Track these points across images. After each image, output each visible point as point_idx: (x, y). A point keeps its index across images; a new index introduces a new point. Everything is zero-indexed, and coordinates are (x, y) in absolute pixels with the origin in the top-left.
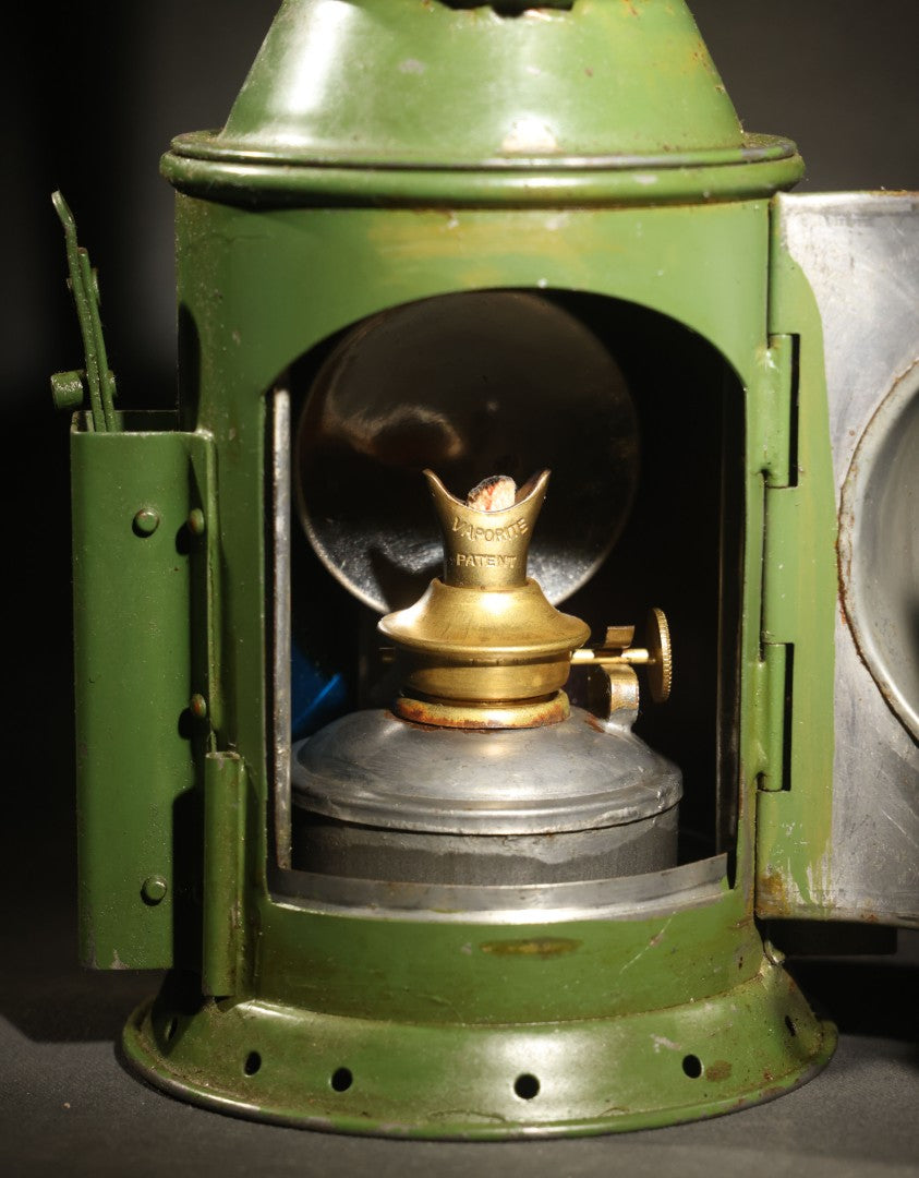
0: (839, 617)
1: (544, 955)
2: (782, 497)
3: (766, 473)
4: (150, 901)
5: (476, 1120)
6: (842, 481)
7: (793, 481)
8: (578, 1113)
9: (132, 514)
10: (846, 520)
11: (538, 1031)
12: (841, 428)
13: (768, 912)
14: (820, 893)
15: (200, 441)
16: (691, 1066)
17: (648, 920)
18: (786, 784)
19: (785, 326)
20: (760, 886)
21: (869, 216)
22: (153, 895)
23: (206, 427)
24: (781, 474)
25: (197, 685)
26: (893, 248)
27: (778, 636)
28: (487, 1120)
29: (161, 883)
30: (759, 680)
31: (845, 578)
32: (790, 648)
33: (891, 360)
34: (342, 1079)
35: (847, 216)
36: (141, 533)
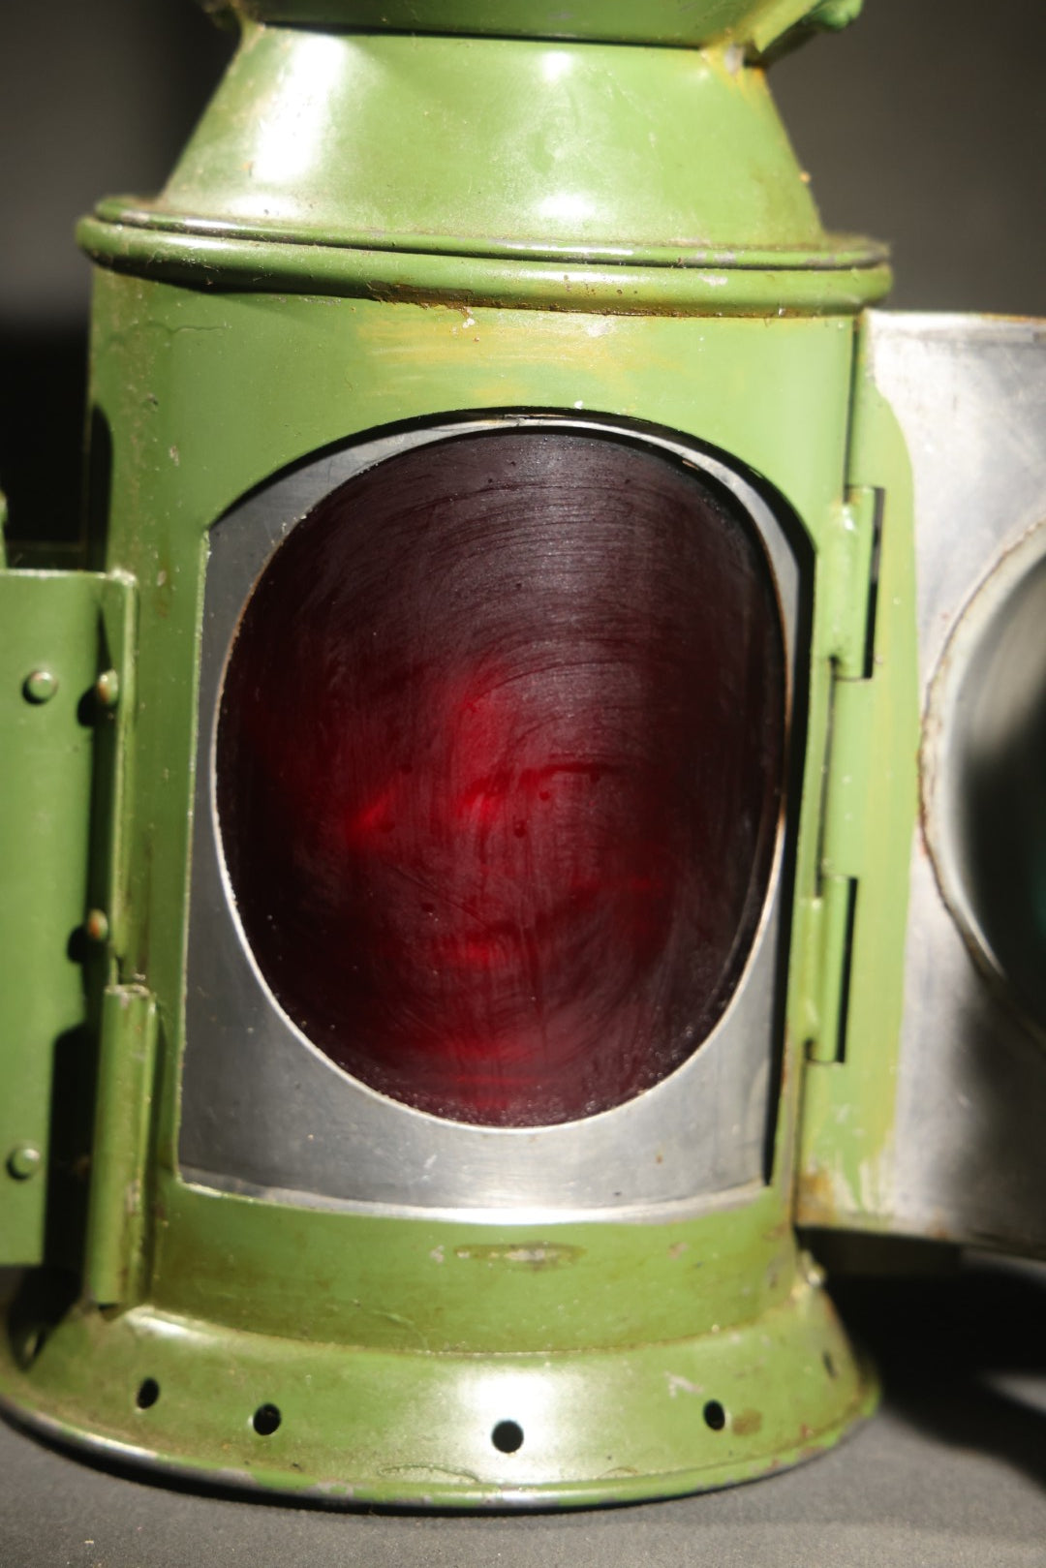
0: (917, 848)
1: (537, 1266)
2: (854, 690)
3: (834, 661)
4: (15, 1174)
5: (441, 1478)
6: (929, 674)
7: (868, 672)
8: (572, 1473)
9: (22, 676)
10: (932, 726)
11: (523, 1363)
12: (931, 608)
13: (810, 1218)
14: (877, 1198)
15: (116, 587)
16: (714, 1415)
17: (668, 1223)
18: (841, 1056)
19: (866, 477)
20: (800, 1186)
21: (980, 345)
22: (21, 1168)
23: (125, 567)
24: (854, 662)
25: (95, 895)
26: (1008, 387)
27: (840, 867)
28: (455, 1480)
29: (33, 1154)
30: (814, 922)
31: (927, 799)
32: (853, 885)
33: (999, 529)
34: (267, 1420)
35: (952, 343)
36: (30, 698)
